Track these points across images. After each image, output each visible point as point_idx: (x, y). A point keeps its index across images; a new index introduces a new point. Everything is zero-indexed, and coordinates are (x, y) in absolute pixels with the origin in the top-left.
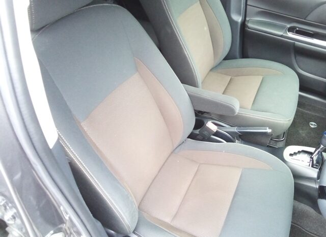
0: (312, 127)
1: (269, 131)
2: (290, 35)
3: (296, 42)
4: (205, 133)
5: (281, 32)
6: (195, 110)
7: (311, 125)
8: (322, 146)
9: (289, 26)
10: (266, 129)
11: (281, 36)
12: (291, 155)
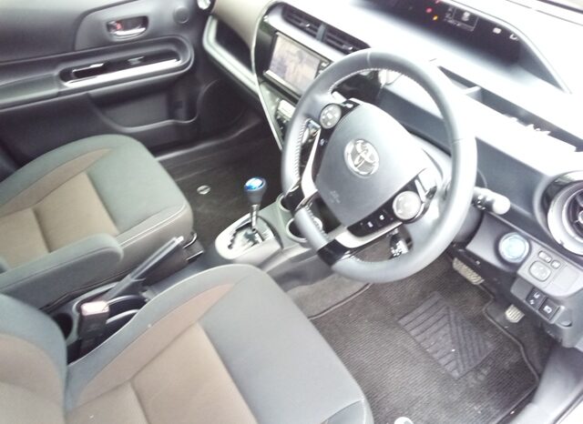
0: (205, 193)
1: (179, 240)
2: (71, 85)
3: (91, 92)
4: (93, 327)
5: (52, 88)
6: (41, 309)
7: (202, 193)
8: (255, 206)
9: (56, 73)
10: (174, 242)
11: (59, 94)
12: (230, 247)
